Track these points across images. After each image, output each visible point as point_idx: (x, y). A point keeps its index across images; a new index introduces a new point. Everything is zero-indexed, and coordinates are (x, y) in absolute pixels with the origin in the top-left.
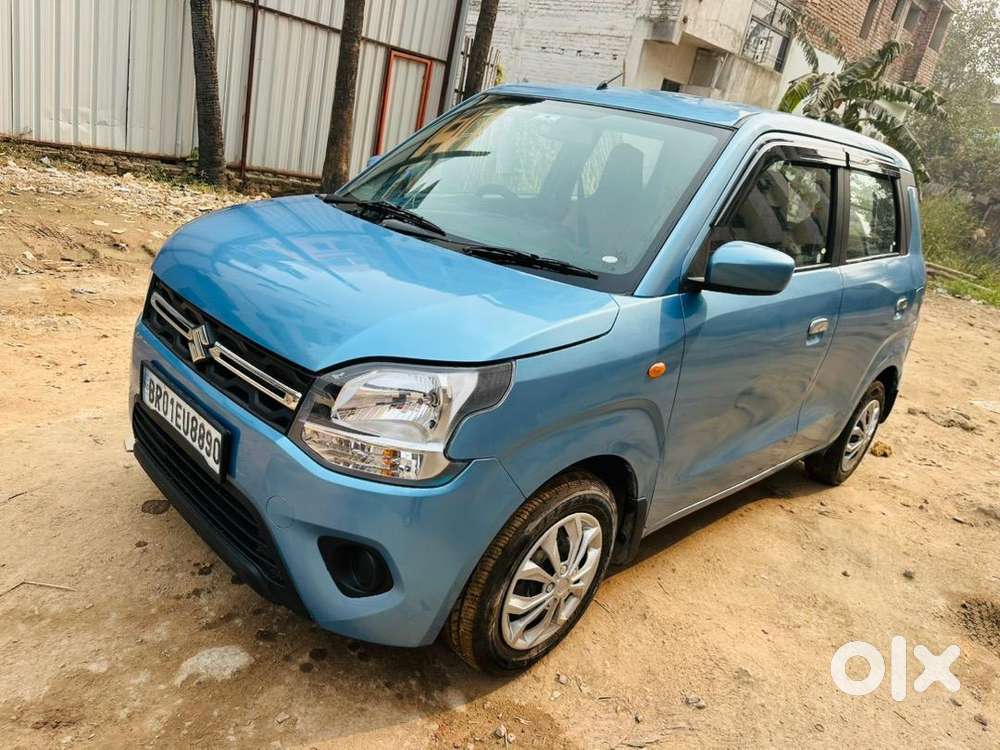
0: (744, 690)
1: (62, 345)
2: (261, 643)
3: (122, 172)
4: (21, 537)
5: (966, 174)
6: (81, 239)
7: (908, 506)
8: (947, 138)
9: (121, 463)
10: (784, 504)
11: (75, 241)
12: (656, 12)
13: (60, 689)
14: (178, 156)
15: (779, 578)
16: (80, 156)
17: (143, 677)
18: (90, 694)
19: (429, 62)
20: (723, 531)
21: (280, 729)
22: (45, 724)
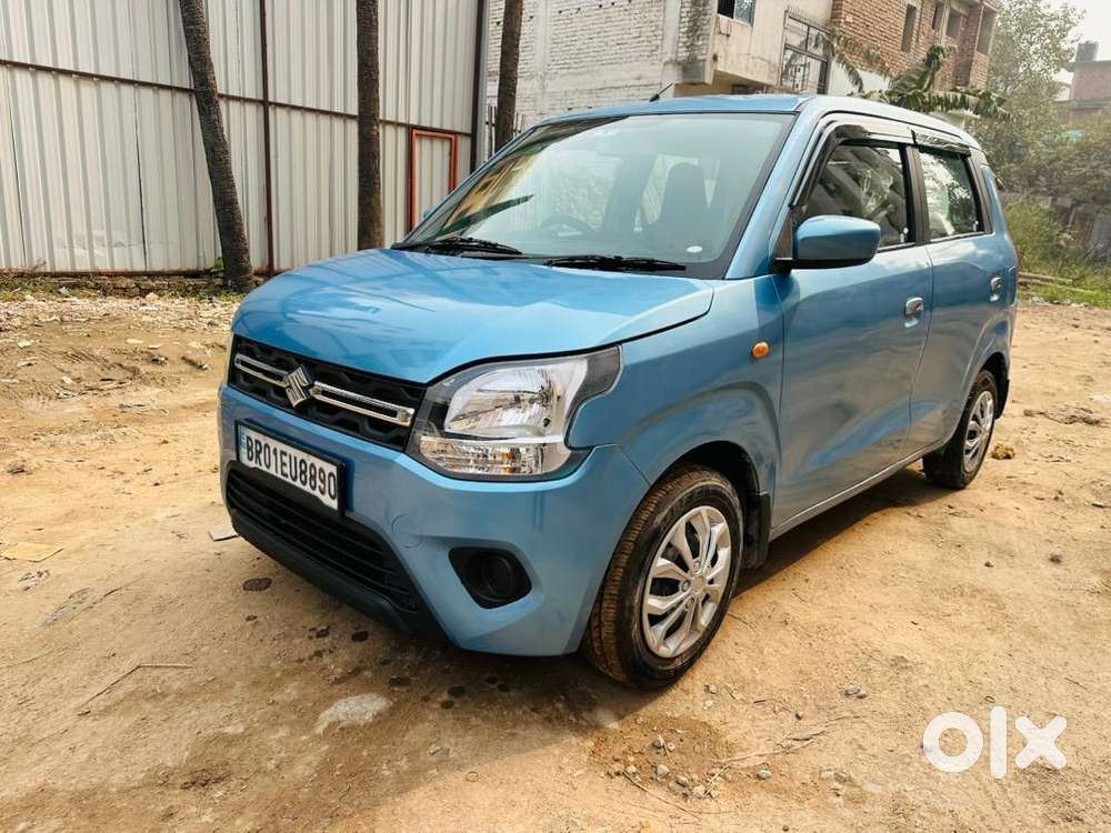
0: (903, 676)
1: (122, 455)
2: (396, 689)
3: (144, 293)
4: (125, 628)
5: (1043, 179)
6: (117, 359)
7: (1042, 499)
8: (1014, 144)
9: (212, 551)
10: (910, 511)
11: (111, 361)
12: (683, 54)
13: (201, 752)
14: (202, 269)
15: (919, 575)
16: (99, 282)
17: (283, 732)
18: (234, 752)
19: (453, 137)
20: (851, 541)
21: (434, 759)
22: (194, 783)
